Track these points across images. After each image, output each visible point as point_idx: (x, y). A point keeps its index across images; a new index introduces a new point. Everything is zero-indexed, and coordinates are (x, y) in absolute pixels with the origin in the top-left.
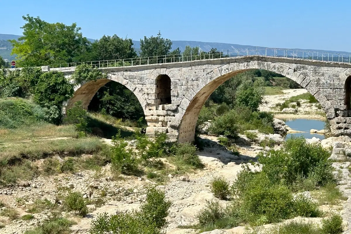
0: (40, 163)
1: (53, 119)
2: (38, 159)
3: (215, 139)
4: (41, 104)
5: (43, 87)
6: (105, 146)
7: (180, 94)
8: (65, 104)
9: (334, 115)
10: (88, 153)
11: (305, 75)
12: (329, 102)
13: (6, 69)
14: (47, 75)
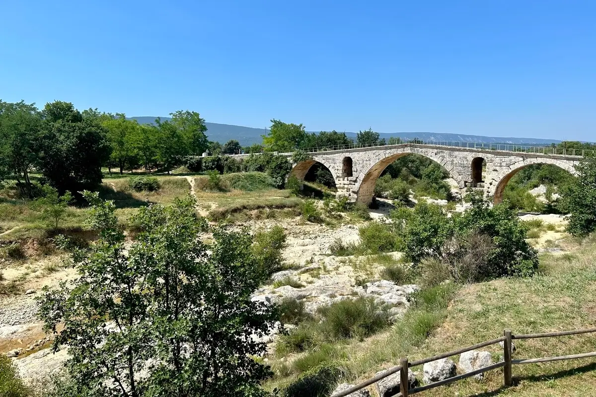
0: (254, 212)
1: (278, 185)
2: (254, 209)
3: (390, 202)
4: (272, 176)
5: (273, 165)
6: (301, 203)
7: (358, 170)
8: (287, 176)
9: (463, 185)
10: (288, 207)
11: (443, 157)
12: (460, 177)
13: (254, 154)
14: (276, 157)
